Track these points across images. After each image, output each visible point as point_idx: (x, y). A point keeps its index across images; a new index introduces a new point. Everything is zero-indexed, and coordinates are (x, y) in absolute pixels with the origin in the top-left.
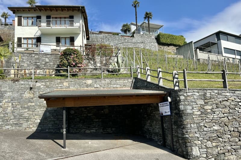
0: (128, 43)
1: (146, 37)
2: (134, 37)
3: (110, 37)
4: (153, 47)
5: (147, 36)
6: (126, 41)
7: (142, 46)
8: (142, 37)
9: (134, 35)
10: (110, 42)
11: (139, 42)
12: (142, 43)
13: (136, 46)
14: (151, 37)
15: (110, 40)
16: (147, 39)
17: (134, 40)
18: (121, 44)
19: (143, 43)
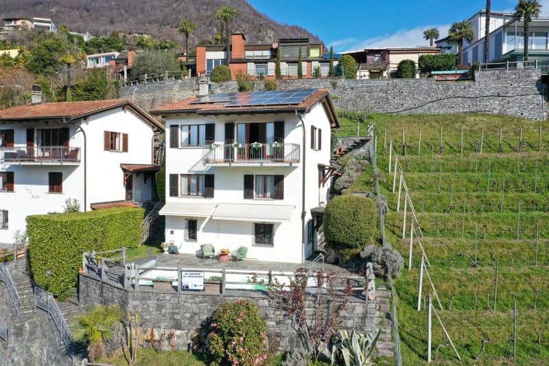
0: (455, 100)
1: (514, 77)
2: (474, 80)
3: (405, 85)
4: (532, 107)
5: (514, 74)
6: (450, 93)
7: (495, 106)
8: (499, 78)
9: (477, 74)
10: (404, 99)
11: (487, 93)
12: (499, 95)
13: (478, 108)
14: (529, 76)
15: (405, 94)
16: (516, 85)
17: (473, 89)
18: (435, 104)
19: (501, 98)
